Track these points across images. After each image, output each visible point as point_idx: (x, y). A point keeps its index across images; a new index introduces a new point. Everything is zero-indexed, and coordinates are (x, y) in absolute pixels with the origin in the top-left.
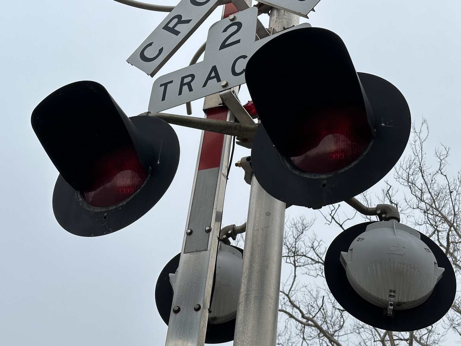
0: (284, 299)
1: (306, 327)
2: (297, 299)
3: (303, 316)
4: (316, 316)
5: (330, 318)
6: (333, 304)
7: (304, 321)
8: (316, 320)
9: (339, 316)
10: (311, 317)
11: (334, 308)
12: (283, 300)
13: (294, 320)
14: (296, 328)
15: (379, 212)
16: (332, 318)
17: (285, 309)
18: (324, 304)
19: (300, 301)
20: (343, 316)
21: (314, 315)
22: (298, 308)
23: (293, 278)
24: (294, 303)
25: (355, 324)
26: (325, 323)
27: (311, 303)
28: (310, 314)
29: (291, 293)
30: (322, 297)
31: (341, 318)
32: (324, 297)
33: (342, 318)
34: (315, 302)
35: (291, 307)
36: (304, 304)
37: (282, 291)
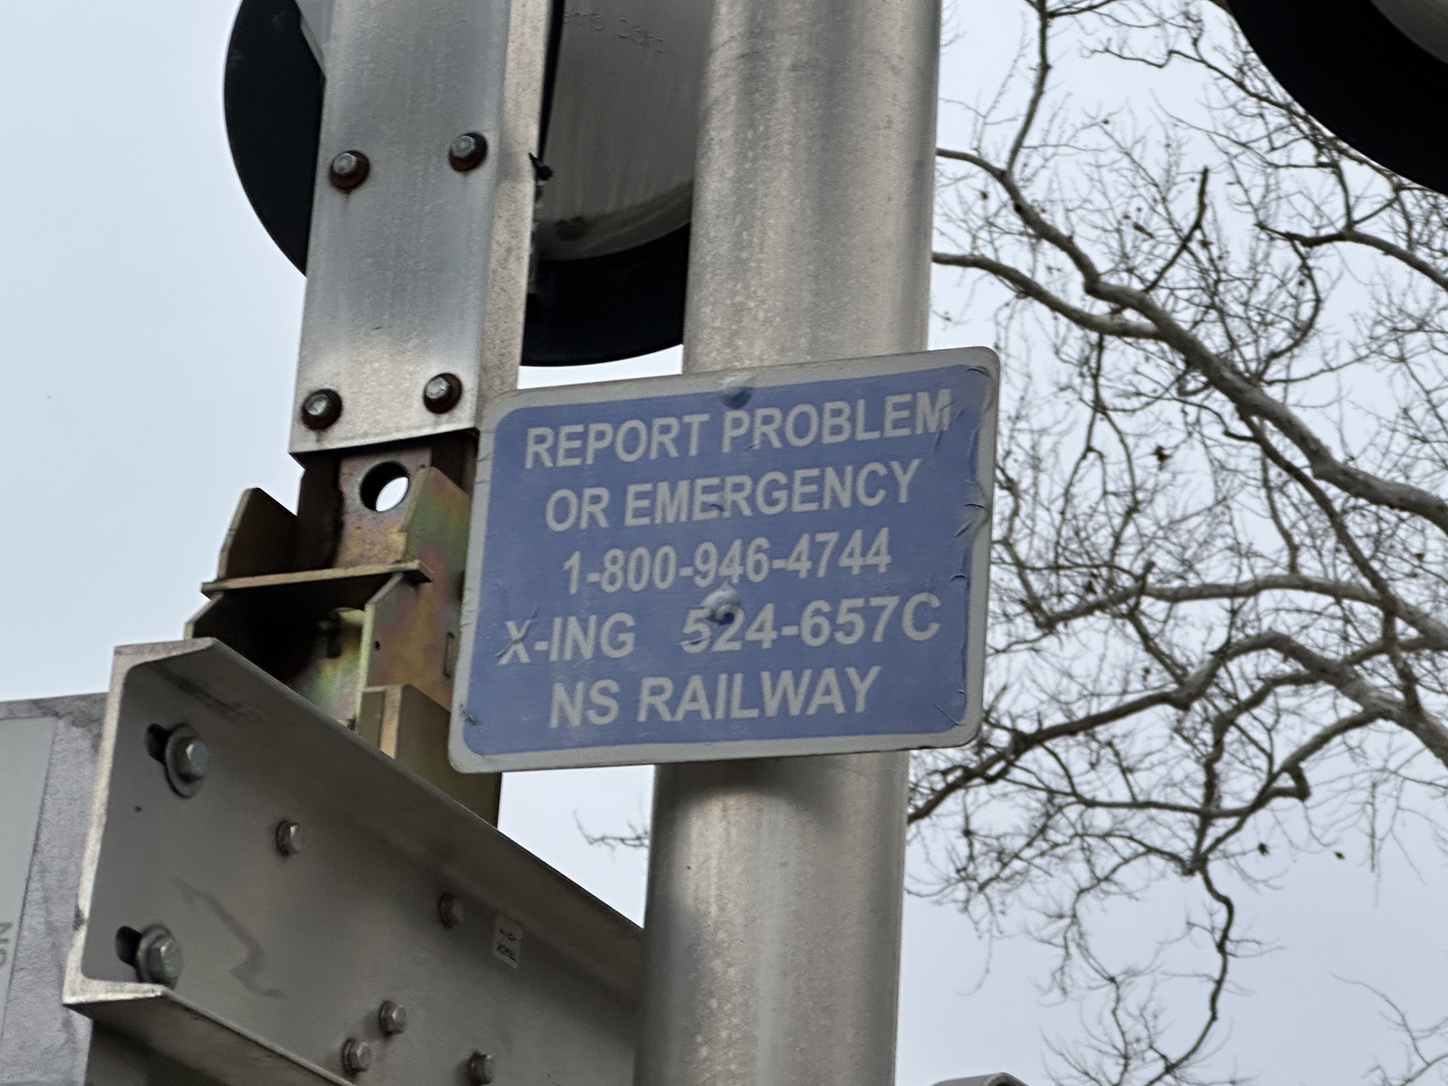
0: (985, 196)
3: (1094, 286)
4: (1162, 283)
5: (1244, 290)
7: (1100, 308)
8: (1164, 305)
9: (1289, 275)
10: (1137, 286)
11: (1263, 236)
12: (980, 203)
18: (1208, 215)
19: (1076, 204)
20: (1317, 275)
22: (1065, 244)
23: (1032, 76)
24: (1043, 216)
27: (1139, 210)
28: (1130, 271)
29: (1025, 165)
30: (1198, 177)
31: (1301, 283)
32: (1205, 173)
33: (1308, 284)
35: (1025, 239)
36: (1097, 219)
37: (974, 153)
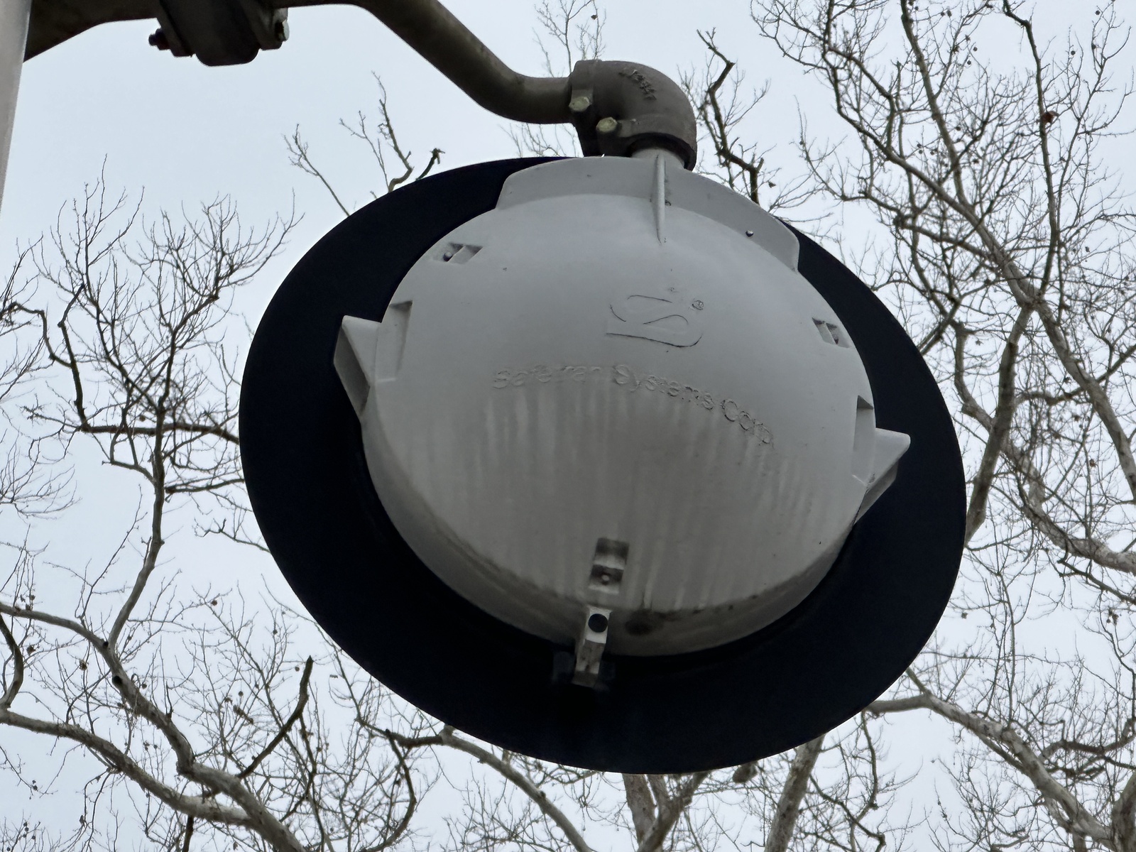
0: (83, 666)
1: (201, 825)
2: (157, 672)
3: (187, 766)
4: (258, 769)
5: (340, 784)
6: (358, 707)
7: (193, 790)
8: (258, 793)
9: (386, 773)
10: (233, 770)
11: (363, 731)
12: (80, 672)
13: (135, 786)
14: (147, 831)
15: (581, 103)
16: (347, 785)
17: (84, 724)
18: (310, 705)
19: (178, 682)
20: (412, 774)
21: (248, 762)
22: (164, 722)
23: (144, 550)
24: (142, 691)
25: (472, 820)
26: (306, 807)
27: (241, 694)
28: (228, 754)
29: (129, 638)
30: (302, 667)
31: (397, 782)
32: (310, 662)
33: (404, 782)
34: (263, 694)
35: (122, 712)
36: (198, 698)
37: (79, 622)
